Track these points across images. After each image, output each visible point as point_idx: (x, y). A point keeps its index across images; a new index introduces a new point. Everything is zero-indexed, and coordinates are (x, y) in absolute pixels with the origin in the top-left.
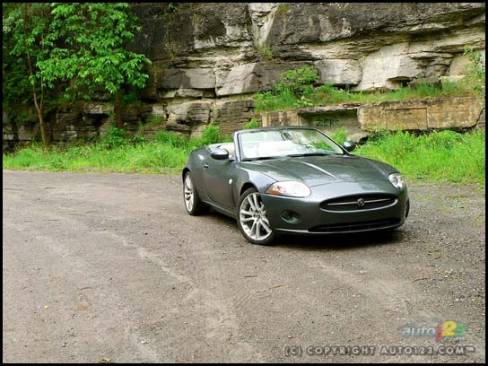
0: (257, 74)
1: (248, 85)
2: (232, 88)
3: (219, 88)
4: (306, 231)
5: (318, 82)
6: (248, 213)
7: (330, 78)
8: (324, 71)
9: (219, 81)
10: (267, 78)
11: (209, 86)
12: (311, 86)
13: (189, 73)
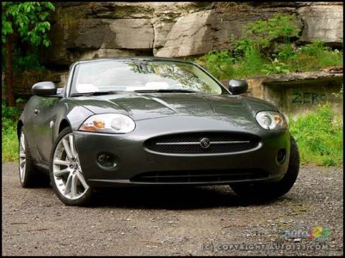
0: (212, 27)
1: (199, 43)
2: (177, 48)
3: (159, 48)
4: (128, 181)
5: (302, 39)
6: (62, 162)
7: (321, 34)
8: (311, 22)
9: (158, 37)
10: (226, 33)
11: (145, 45)
12: (293, 46)
13: (116, 25)
